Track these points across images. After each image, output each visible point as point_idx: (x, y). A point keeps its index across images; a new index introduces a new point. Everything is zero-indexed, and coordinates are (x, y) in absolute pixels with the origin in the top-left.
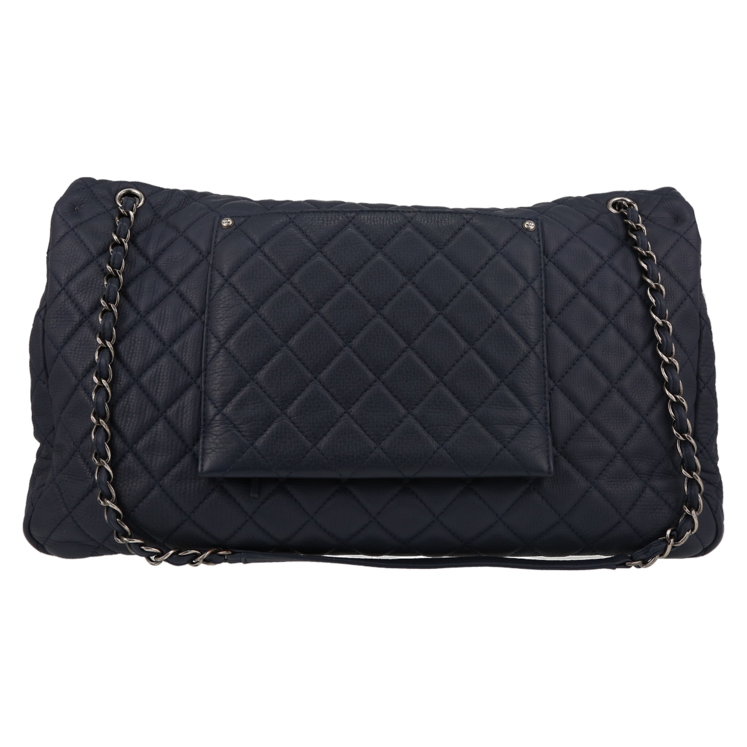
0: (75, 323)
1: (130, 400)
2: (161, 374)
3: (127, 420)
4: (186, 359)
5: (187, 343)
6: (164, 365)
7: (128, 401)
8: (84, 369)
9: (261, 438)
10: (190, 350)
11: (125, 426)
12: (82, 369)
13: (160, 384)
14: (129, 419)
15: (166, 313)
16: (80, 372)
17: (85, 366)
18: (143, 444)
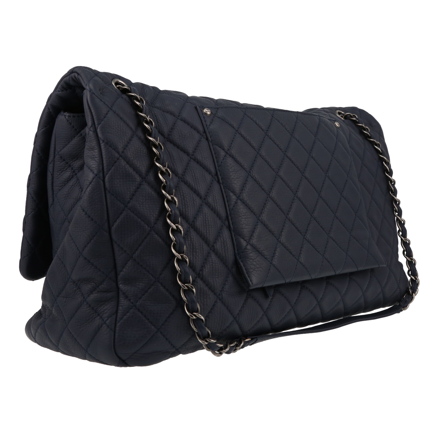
0: (137, 183)
1: (192, 239)
2: (207, 219)
3: (193, 254)
4: (218, 208)
5: (215, 197)
6: (206, 212)
7: (191, 240)
8: (155, 218)
9: (274, 258)
10: (218, 201)
11: (193, 259)
12: (153, 218)
13: (208, 227)
14: (194, 254)
15: (196, 176)
16: (153, 221)
17: (155, 216)
18: (207, 271)
